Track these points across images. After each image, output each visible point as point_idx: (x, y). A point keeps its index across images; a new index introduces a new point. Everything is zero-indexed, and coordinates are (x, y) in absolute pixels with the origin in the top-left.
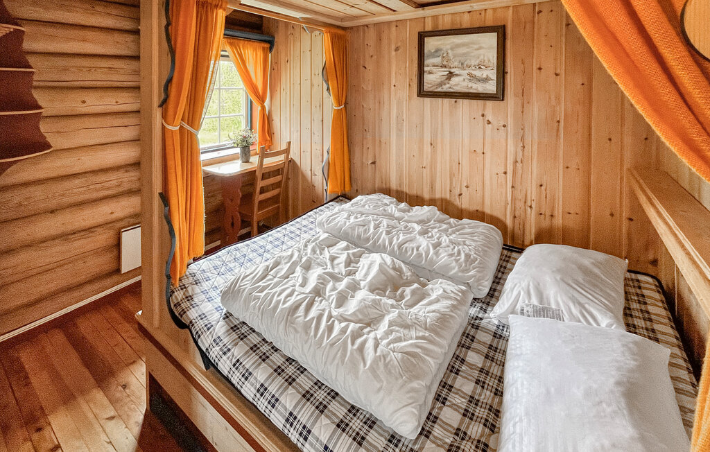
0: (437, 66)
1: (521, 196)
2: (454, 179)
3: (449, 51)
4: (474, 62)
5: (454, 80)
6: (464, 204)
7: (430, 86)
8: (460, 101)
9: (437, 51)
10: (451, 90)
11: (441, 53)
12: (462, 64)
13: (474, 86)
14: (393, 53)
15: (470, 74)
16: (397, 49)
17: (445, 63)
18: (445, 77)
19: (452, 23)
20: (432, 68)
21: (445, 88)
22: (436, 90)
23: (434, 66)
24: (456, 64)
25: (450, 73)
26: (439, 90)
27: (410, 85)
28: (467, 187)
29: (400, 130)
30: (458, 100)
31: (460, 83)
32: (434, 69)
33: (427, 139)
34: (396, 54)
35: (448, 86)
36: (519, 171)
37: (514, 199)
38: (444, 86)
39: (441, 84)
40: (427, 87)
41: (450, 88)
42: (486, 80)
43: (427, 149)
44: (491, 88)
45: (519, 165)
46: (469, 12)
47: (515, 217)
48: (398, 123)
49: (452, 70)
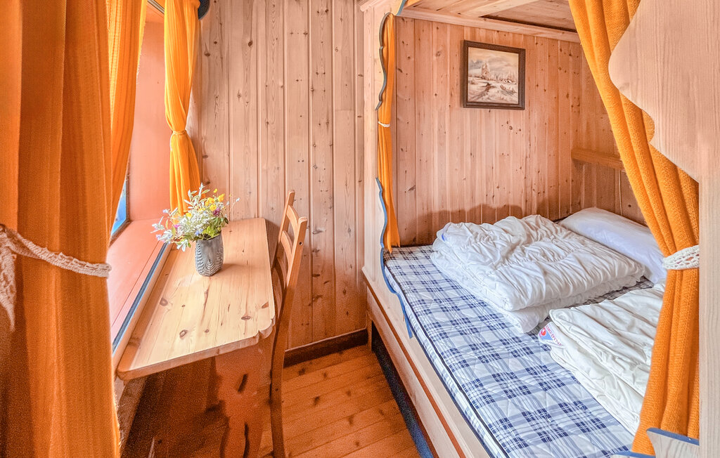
0: (478, 77)
1: (529, 184)
2: (489, 184)
3: (488, 64)
4: (505, 77)
5: (492, 91)
6: (496, 204)
7: (473, 96)
8: (493, 111)
9: (478, 62)
10: (489, 101)
11: (480, 65)
12: (497, 77)
13: (505, 97)
14: (435, 58)
15: (502, 87)
16: (438, 54)
17: (484, 74)
18: (485, 88)
19: (487, 38)
20: (475, 78)
21: (484, 99)
22: (477, 101)
23: (475, 77)
24: (493, 76)
25: (488, 84)
26: (480, 100)
27: (451, 95)
28: (498, 187)
29: (441, 144)
30: (492, 110)
31: (495, 95)
32: (476, 80)
33: (468, 150)
34: (437, 60)
35: (487, 96)
36: (528, 164)
37: (526, 187)
38: (484, 97)
39: (482, 95)
40: (470, 98)
41: (488, 99)
42: (512, 92)
43: (468, 159)
44: (514, 99)
45: (528, 159)
46: (498, 31)
47: (526, 201)
48: (439, 137)
49: (490, 82)
